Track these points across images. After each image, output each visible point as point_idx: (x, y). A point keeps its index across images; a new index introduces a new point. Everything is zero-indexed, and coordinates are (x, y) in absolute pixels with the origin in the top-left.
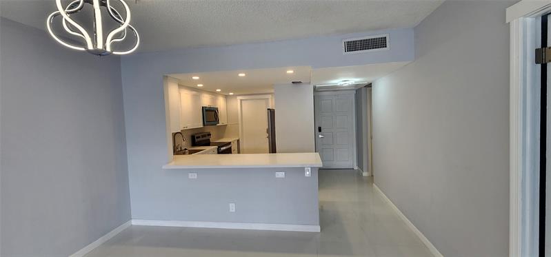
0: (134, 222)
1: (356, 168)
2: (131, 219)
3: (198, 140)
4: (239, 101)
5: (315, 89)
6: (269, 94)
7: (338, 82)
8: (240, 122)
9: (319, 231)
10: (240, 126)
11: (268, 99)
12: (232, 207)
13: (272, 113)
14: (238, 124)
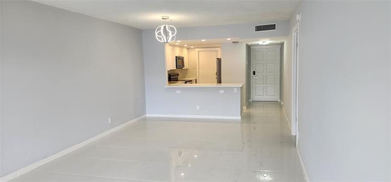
0: (148, 115)
1: (279, 101)
2: (146, 113)
3: (173, 78)
4: (197, 52)
5: (247, 45)
6: (218, 47)
7: (261, 42)
8: (197, 67)
9: (240, 119)
10: (197, 69)
11: (217, 51)
12: (198, 108)
13: (219, 61)
14: (196, 68)
